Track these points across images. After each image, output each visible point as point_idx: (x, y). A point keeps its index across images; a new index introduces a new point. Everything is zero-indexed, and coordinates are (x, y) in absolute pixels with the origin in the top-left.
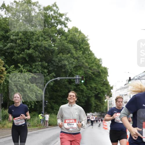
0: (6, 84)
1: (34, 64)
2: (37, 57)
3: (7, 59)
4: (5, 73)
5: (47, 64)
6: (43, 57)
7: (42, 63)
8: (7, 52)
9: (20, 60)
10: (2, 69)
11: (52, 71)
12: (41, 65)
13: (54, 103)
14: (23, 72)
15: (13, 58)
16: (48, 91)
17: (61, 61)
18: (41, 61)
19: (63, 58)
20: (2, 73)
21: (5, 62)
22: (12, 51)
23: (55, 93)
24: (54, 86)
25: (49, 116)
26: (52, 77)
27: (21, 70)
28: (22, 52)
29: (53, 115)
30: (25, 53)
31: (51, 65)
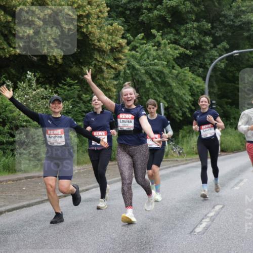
0: (128, 72)
1: (183, 28)
2: (188, 11)
3: (129, 22)
4: (126, 50)
5: (210, 25)
6: (200, 11)
7: (201, 23)
8: (129, 9)
9: (156, 23)
10: (119, 44)
11: (223, 38)
12: (198, 28)
13: (229, 106)
14: (163, 45)
15: (140, 20)
16: (216, 81)
17: (239, 16)
18: (197, 20)
19: (243, 8)
20: (120, 51)
21: (126, 28)
22: (138, 5)
23: (230, 84)
24: (228, 69)
25: (221, 131)
26: (222, 51)
27: (158, 42)
28: (157, 5)
29: (229, 130)
30: (164, 6)
31: (219, 27)
